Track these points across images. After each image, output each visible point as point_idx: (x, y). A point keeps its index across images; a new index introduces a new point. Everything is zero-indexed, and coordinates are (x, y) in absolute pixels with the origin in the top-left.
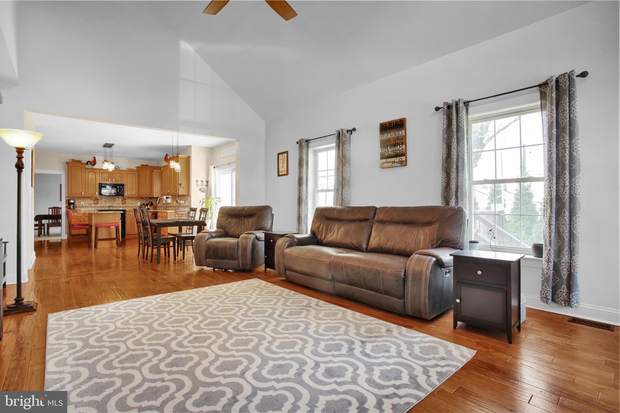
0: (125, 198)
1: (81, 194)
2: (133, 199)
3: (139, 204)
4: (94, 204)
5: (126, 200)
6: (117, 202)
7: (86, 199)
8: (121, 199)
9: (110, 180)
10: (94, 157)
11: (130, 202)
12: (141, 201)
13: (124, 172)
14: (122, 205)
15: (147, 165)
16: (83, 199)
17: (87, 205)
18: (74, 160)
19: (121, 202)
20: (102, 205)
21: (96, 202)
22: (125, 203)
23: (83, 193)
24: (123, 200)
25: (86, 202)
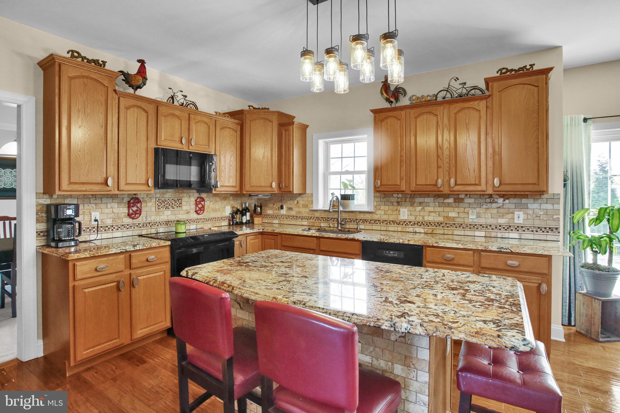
2: (218, 199)
3: (228, 211)
4: (129, 215)
5: (204, 201)
6: (184, 208)
7: (105, 200)
8: (193, 199)
9: (183, 141)
10: (142, 62)
11: (212, 205)
12: (232, 202)
13: (214, 120)
14: (195, 216)
15: (265, 108)
16: (98, 201)
17: (109, 222)
18: (80, 56)
19: (193, 207)
20: (149, 220)
21: (135, 209)
23: (110, 182)
24: (198, 200)
25: (107, 211)
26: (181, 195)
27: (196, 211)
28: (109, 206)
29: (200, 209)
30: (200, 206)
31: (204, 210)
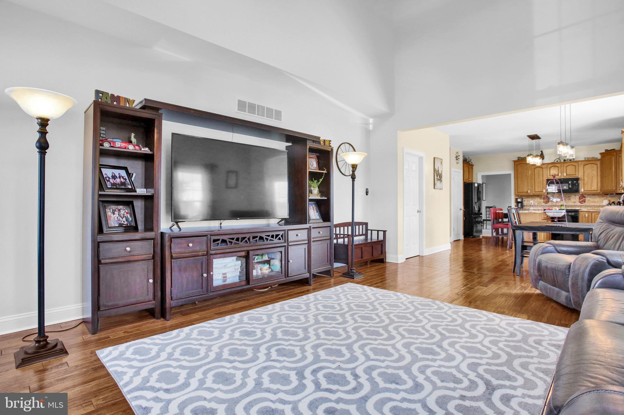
0: (585, 196)
1: (527, 192)
2: (595, 197)
4: (544, 202)
5: (585, 197)
6: (573, 200)
7: (535, 197)
8: (578, 197)
9: (560, 175)
10: (542, 151)
11: (591, 199)
13: (580, 163)
14: (579, 204)
16: (533, 197)
17: (536, 204)
18: (521, 158)
19: (578, 200)
20: (553, 204)
21: (547, 200)
22: (584, 201)
23: (529, 191)
24: (581, 197)
25: (536, 200)
26: (570, 195)
27: (580, 202)
28: (536, 199)
29: (583, 201)
30: (582, 200)
31: (585, 202)
